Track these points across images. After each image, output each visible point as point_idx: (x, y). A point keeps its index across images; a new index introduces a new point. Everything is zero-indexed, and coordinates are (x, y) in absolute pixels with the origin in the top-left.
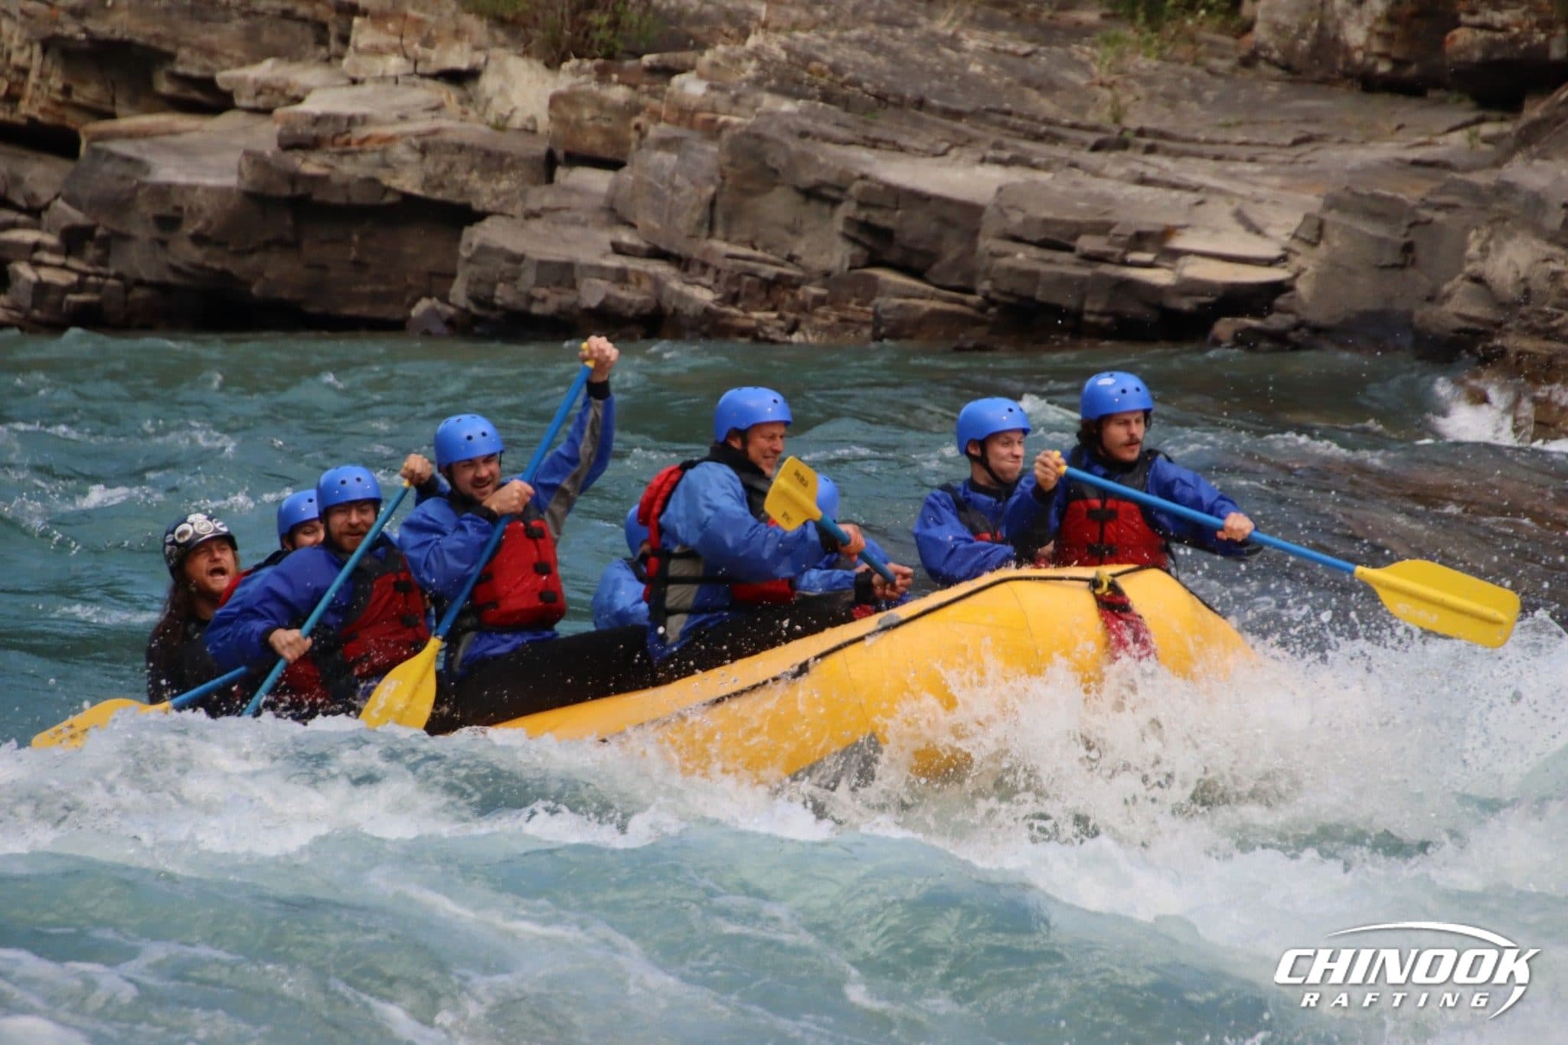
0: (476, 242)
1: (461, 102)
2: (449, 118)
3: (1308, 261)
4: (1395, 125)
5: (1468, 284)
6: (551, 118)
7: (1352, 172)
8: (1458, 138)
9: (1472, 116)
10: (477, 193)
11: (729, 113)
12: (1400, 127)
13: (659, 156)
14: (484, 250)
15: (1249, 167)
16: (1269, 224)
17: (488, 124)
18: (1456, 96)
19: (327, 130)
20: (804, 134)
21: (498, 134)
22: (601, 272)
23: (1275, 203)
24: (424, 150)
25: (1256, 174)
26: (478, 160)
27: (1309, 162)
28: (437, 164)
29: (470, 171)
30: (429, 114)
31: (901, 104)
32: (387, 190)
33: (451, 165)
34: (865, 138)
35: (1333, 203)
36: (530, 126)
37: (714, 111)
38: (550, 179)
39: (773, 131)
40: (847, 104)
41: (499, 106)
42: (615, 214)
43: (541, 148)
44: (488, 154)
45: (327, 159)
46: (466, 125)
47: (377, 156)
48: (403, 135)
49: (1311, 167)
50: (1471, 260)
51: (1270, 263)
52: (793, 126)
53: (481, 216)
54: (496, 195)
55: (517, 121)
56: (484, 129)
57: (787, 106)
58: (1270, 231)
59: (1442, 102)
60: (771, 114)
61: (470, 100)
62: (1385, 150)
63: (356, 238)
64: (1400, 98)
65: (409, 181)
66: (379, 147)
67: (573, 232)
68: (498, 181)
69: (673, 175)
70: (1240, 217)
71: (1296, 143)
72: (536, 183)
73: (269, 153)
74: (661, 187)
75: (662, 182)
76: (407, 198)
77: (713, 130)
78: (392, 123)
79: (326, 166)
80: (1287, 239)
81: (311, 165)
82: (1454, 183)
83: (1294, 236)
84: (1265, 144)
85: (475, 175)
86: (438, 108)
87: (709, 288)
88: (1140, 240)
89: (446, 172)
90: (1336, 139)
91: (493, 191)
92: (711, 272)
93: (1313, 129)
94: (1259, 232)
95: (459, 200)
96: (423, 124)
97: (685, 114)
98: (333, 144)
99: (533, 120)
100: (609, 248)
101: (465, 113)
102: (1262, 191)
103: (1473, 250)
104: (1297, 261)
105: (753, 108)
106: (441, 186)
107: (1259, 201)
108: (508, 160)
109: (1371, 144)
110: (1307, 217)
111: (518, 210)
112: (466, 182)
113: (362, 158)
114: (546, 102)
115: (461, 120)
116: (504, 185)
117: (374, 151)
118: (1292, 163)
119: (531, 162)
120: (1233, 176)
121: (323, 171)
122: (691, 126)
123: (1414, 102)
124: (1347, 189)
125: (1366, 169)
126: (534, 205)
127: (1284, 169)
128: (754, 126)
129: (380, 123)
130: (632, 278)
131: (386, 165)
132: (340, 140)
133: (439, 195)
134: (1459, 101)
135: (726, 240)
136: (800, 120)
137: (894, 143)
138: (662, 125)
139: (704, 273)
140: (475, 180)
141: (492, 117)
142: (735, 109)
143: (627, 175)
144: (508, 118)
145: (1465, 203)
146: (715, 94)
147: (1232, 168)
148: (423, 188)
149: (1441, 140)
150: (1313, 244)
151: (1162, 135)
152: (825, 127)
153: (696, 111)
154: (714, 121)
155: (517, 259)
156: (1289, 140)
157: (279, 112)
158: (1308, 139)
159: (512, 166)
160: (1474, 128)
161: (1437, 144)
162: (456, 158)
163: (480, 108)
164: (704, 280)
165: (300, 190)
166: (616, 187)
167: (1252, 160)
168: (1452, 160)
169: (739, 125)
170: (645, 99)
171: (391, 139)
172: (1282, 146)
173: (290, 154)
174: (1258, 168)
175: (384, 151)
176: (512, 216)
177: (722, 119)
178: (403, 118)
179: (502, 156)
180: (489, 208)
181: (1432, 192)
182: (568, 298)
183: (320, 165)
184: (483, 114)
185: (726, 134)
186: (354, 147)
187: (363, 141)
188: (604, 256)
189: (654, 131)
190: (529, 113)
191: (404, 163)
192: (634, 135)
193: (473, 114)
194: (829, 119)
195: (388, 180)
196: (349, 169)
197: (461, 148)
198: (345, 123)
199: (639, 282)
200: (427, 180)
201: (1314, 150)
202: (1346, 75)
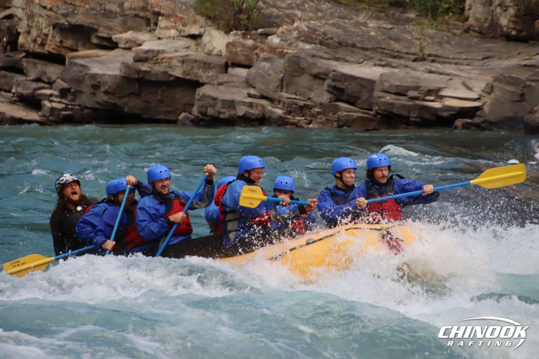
0: (201, 93)
1: (196, 46)
2: (192, 51)
3: (488, 99)
6: (227, 51)
7: (503, 69)
10: (201, 77)
11: (288, 49)
12: (519, 53)
13: (264, 64)
14: (204, 96)
15: (467, 67)
16: (474, 87)
17: (205, 53)
18: (538, 43)
19: (150, 55)
20: (313, 56)
21: (208, 56)
22: (244, 103)
23: (476, 79)
24: (183, 62)
25: (469, 70)
26: (202, 65)
27: (488, 65)
28: (187, 67)
29: (199, 69)
30: (185, 50)
31: (347, 45)
32: (171, 75)
33: (193, 67)
34: (335, 57)
35: (496, 79)
36: (219, 54)
37: (283, 48)
38: (226, 72)
39: (303, 55)
40: (328, 46)
41: (209, 47)
42: (248, 83)
43: (223, 61)
44: (205, 63)
45: (150, 65)
46: (197, 53)
47: (167, 64)
48: (176, 57)
49: (489, 67)
51: (474, 100)
52: (310, 53)
53: (203, 84)
54: (208, 77)
55: (215, 52)
56: (204, 55)
57: (308, 46)
58: (475, 89)
59: (534, 45)
60: (302, 49)
61: (199, 45)
62: (514, 61)
63: (160, 92)
64: (520, 43)
65: (178, 73)
66: (168, 61)
67: (235, 90)
68: (209, 72)
69: (269, 70)
70: (464, 84)
71: (483, 59)
72: (221, 73)
73: (130, 63)
74: (264, 74)
75: (265, 73)
76: (178, 78)
77: (282, 55)
78: (172, 53)
79: (150, 67)
80: (480, 92)
81: (144, 67)
82: (538, 73)
83: (483, 91)
84: (473, 59)
85: (201, 70)
86: (188, 47)
87: (281, 109)
88: (430, 92)
89: (190, 69)
90: (497, 57)
91: (207, 76)
92: (281, 103)
93: (490, 54)
94: (471, 89)
95: (195, 79)
96: (183, 53)
97: (273, 49)
98: (152, 60)
99: (220, 51)
100: (247, 95)
101: (197, 49)
102: (472, 75)
104: (484, 100)
105: (296, 47)
106: (189, 74)
107: (471, 79)
108: (212, 65)
109: (510, 59)
110: (487, 84)
111: (215, 82)
112: (197, 73)
113: (162, 65)
114: (225, 45)
115: (196, 52)
116: (211, 74)
117: (166, 62)
118: (482, 66)
119: (220, 66)
120: (462, 70)
121: (149, 69)
122: (275, 53)
123: (525, 45)
124: (501, 75)
125: (508, 68)
126: (221, 81)
127: (479, 68)
128: (295, 53)
129: (168, 53)
130: (255, 105)
131: (170, 67)
132: (154, 59)
133: (188, 77)
135: (287, 92)
136: (312, 51)
137: (344, 59)
138: (265, 53)
139: (279, 104)
140: (200, 72)
141: (206, 51)
142: (290, 48)
143: (253, 70)
144: (212, 51)
146: (283, 42)
147: (461, 67)
148: (183, 75)
149: (534, 57)
150: (489, 93)
151: (437, 56)
152: (321, 54)
153: (276, 48)
154: (282, 52)
155: (215, 99)
156: (481, 58)
157: (133, 49)
158: (488, 58)
159: (213, 67)
161: (532, 59)
162: (194, 64)
163: (202, 47)
164: (279, 106)
165: (141, 76)
166: (249, 74)
167: (468, 65)
168: (538, 65)
169: (291, 53)
170: (259, 44)
171: (172, 58)
172: (479, 60)
173: (137, 63)
174: (470, 67)
175: (170, 62)
176: (214, 85)
177: (285, 51)
178: (176, 51)
179: (210, 64)
180: (205, 82)
181: (531, 76)
182: (233, 112)
183: (147, 67)
184: (203, 49)
185: (287, 56)
186: (159, 61)
187: (162, 59)
188: (245, 98)
189: (262, 55)
190: (219, 49)
191: (176, 66)
192: (255, 57)
193: (200, 49)
194: (322, 51)
195: (171, 72)
196: (158, 68)
197: (196, 61)
198: (156, 53)
199: (257, 107)
200: (184, 72)
201: (490, 61)
202: (501, 36)
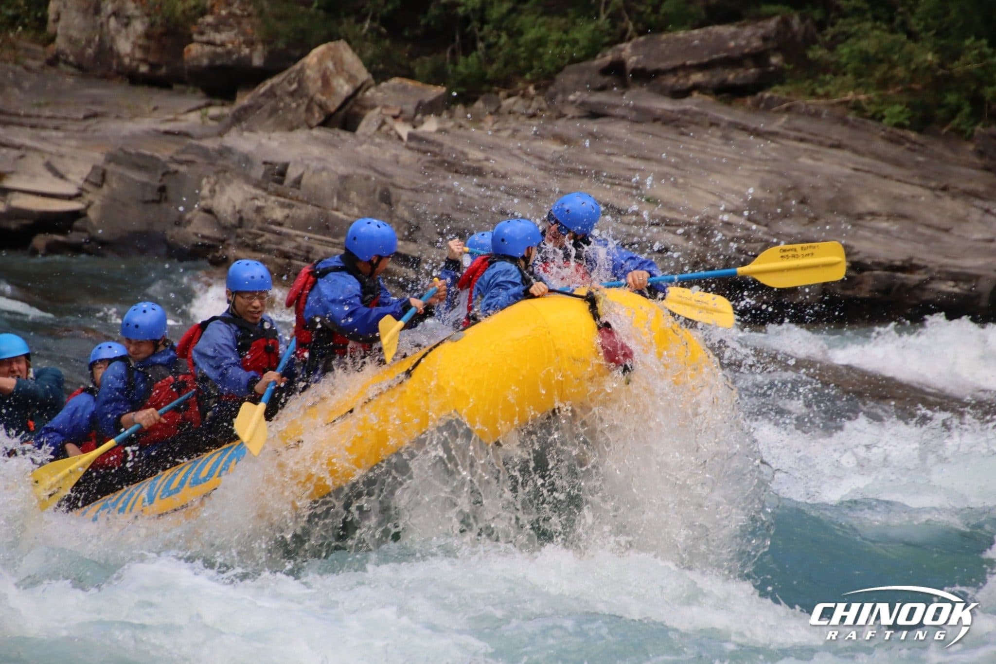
3: (96, 198)
4: (152, 107)
5: (202, 214)
7: (124, 138)
8: (194, 117)
9: (203, 102)
12: (155, 109)
15: (55, 134)
16: (68, 172)
18: (191, 88)
23: (73, 158)
25: (59, 138)
27: (95, 131)
35: (112, 158)
49: (97, 134)
50: (204, 198)
51: (70, 198)
58: (70, 176)
59: (182, 93)
62: (146, 124)
64: (155, 90)
70: (50, 167)
71: (86, 118)
80: (81, 182)
82: (191, 146)
83: (86, 180)
84: (66, 118)
90: (113, 115)
93: (97, 109)
94: (62, 177)
102: (63, 150)
103: (205, 191)
104: (89, 197)
107: (62, 156)
109: (136, 119)
110: (94, 168)
118: (84, 131)
120: (44, 139)
123: (165, 92)
124: (121, 149)
125: (134, 136)
127: (78, 135)
134: (194, 92)
145: (199, 160)
147: (44, 133)
149: (183, 117)
150: (99, 186)
156: (81, 116)
158: (95, 115)
160: (204, 110)
161: (181, 121)
167: (57, 129)
168: (190, 131)
172: (77, 120)
174: (61, 134)
181: (177, 153)
201: (98, 122)
202: (118, 73)
